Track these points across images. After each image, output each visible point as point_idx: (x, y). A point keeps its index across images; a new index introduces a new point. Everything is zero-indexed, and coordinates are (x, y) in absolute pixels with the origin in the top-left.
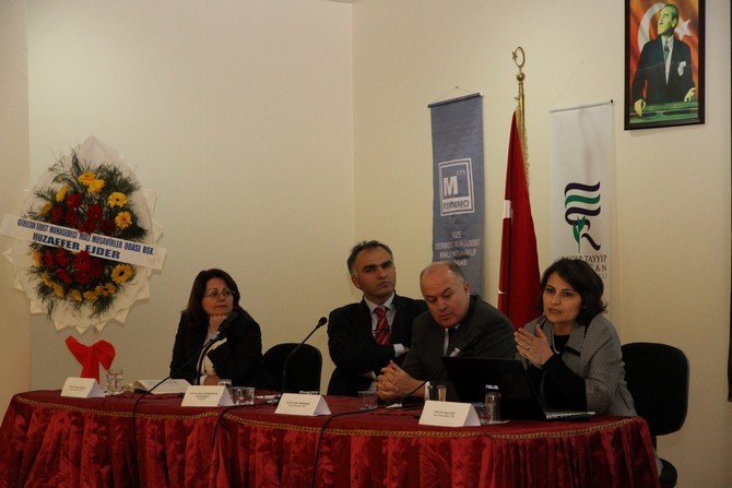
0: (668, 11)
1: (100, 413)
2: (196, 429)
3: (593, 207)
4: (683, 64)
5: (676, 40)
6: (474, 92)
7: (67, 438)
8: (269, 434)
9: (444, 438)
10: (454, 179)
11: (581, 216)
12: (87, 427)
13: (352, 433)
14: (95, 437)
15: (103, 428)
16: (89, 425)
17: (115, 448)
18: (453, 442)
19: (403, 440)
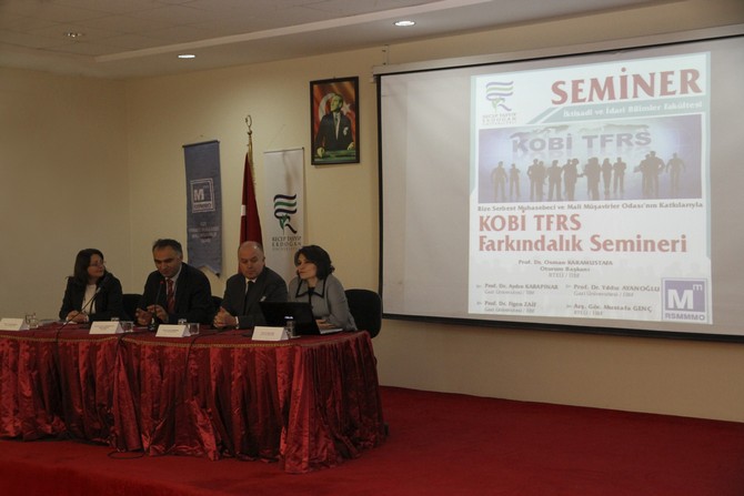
0: (338, 98)
1: (31, 339)
2: (103, 347)
3: (293, 209)
4: (346, 128)
5: (342, 114)
6: (214, 139)
7: (7, 355)
8: (153, 349)
9: (270, 349)
10: (201, 190)
11: (285, 214)
12: (22, 348)
13: (210, 346)
14: (27, 354)
15: (33, 349)
16: (23, 347)
17: (42, 360)
18: (278, 350)
19: (244, 349)
